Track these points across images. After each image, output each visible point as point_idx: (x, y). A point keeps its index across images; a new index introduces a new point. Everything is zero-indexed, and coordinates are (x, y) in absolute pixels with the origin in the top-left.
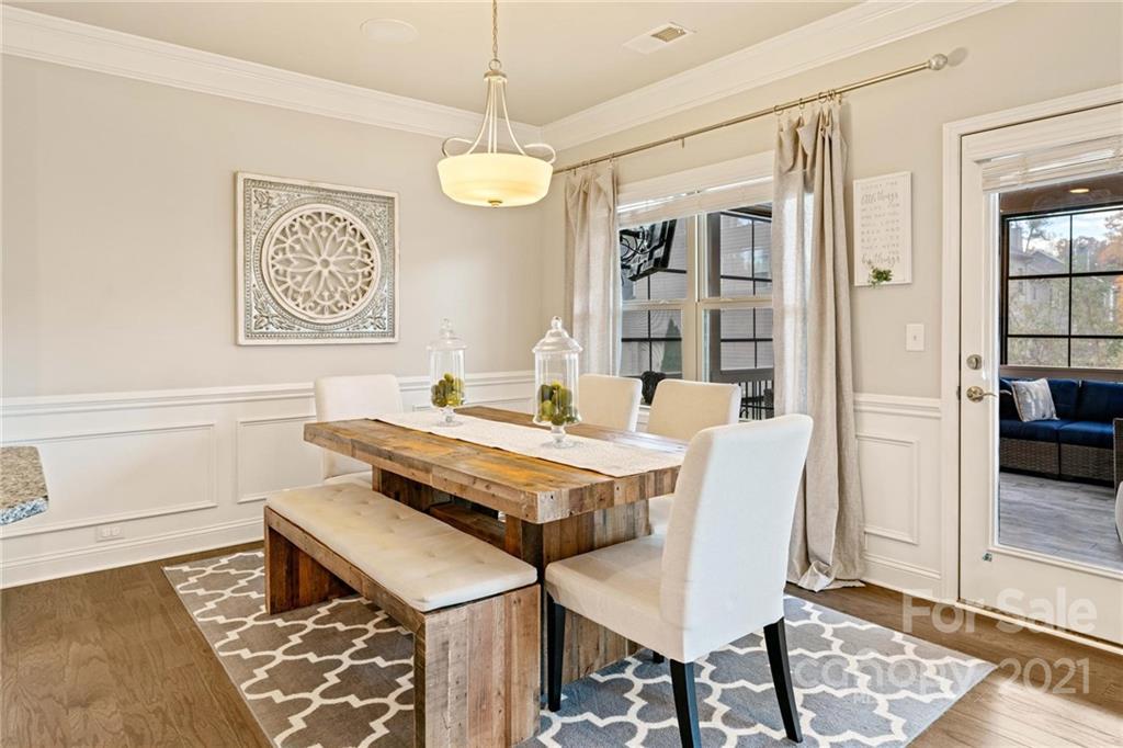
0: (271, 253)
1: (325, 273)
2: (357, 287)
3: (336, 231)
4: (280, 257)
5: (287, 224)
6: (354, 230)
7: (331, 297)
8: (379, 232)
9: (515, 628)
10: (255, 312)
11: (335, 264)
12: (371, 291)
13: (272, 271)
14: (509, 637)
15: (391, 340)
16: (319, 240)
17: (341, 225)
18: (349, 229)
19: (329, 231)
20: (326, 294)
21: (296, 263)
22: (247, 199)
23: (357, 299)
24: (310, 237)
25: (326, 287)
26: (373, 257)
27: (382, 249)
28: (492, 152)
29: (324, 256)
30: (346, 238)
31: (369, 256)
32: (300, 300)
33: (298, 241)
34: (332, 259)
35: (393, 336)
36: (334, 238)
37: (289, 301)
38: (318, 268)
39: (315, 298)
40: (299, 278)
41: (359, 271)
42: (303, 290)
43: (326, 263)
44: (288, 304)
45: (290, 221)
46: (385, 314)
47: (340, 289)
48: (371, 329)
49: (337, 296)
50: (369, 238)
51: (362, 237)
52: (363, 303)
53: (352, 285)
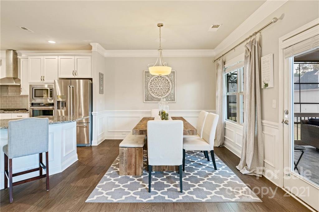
0: (150, 85)
1: (160, 88)
2: (166, 91)
3: (162, 80)
4: (151, 86)
5: (152, 79)
6: (166, 79)
7: (161, 93)
8: (171, 79)
9: (137, 154)
10: (147, 96)
11: (162, 86)
12: (169, 92)
13: (150, 88)
14: (136, 155)
15: (174, 102)
16: (159, 82)
17: (163, 78)
18: (165, 79)
19: (161, 80)
20: (160, 92)
21: (154, 87)
22: (145, 75)
23: (166, 93)
24: (157, 81)
25: (160, 91)
26: (170, 84)
27: (172, 83)
28: (161, 66)
29: (160, 85)
30: (164, 81)
31: (169, 84)
32: (155, 94)
33: (154, 82)
34: (161, 85)
35: (174, 101)
36: (162, 81)
37: (153, 94)
38: (158, 87)
39: (158, 93)
40: (155, 90)
41: (167, 87)
42: (155, 92)
43: (160, 86)
44: (153, 95)
45: (153, 79)
46: (173, 96)
47: (163, 91)
48: (170, 99)
49: (162, 93)
50: (169, 81)
51: (168, 80)
52: (167, 94)
53: (165, 90)
